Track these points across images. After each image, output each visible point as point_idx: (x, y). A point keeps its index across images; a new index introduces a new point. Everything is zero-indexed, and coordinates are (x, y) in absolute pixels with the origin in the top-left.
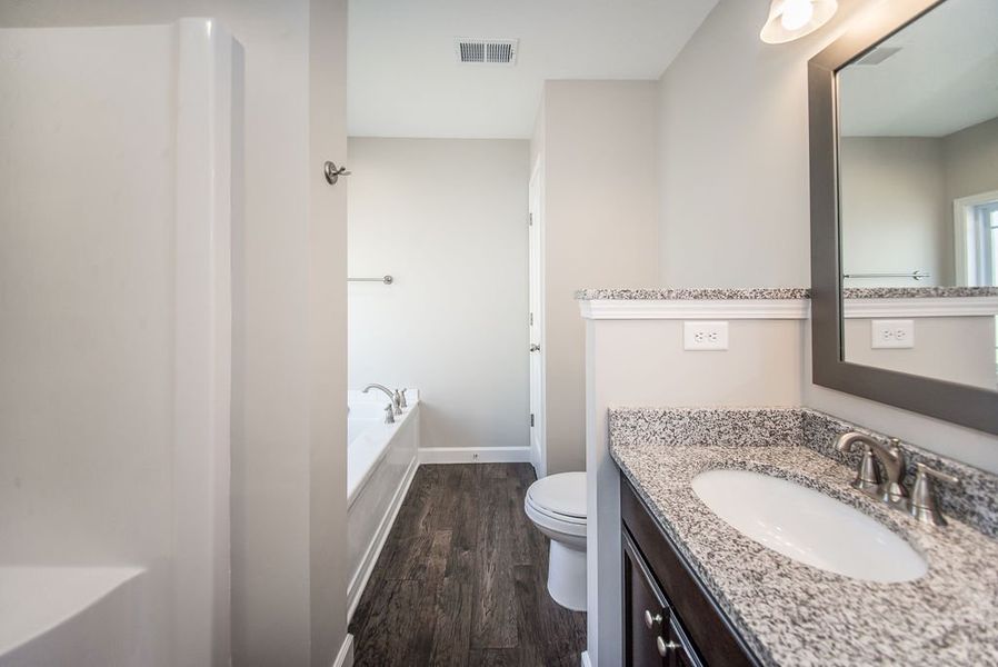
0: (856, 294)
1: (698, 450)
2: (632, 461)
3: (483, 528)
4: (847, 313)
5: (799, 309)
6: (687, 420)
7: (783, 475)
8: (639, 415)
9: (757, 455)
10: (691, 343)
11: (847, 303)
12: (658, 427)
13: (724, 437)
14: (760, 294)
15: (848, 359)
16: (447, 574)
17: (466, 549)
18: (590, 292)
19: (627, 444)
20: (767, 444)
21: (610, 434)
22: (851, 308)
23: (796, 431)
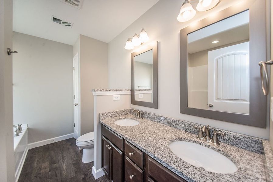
0: (137, 90)
1: (115, 118)
2: (104, 122)
3: (60, 157)
4: (135, 93)
5: (130, 93)
6: (113, 113)
7: (127, 119)
8: (105, 113)
9: (123, 117)
10: (114, 99)
11: (135, 92)
12: (109, 115)
13: (119, 115)
14: (125, 90)
15: (135, 100)
16: (49, 172)
17: (55, 164)
18: (96, 90)
19: (103, 119)
20: (125, 115)
21: (99, 118)
22: (136, 92)
23: (129, 112)
